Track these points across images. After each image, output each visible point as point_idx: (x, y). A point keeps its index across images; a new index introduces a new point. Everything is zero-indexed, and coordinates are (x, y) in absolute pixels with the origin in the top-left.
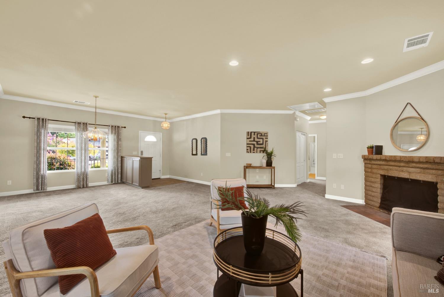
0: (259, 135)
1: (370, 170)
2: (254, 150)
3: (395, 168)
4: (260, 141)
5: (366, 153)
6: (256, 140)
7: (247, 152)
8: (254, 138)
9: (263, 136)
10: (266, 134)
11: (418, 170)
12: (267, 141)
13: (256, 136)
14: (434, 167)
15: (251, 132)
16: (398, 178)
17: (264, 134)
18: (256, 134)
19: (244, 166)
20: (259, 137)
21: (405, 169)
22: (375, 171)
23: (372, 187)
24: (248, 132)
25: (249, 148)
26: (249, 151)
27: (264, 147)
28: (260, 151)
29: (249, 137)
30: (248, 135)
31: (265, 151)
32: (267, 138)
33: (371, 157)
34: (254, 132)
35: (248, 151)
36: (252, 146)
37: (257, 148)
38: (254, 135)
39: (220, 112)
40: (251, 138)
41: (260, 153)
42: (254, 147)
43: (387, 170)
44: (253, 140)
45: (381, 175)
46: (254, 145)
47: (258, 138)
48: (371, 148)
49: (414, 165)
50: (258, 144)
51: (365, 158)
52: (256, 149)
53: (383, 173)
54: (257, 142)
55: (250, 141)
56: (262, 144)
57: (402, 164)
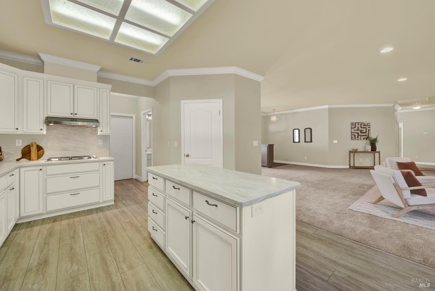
0: (362, 125)
2: (358, 137)
4: (363, 130)
6: (360, 129)
8: (358, 128)
9: (366, 126)
10: (369, 124)
12: (370, 130)
13: (359, 126)
15: (355, 123)
17: (367, 124)
18: (360, 124)
19: (350, 151)
20: (362, 126)
24: (353, 123)
25: (353, 136)
26: (354, 138)
27: (368, 134)
28: (364, 138)
29: (354, 127)
30: (353, 126)
31: (368, 138)
32: (370, 128)
34: (358, 123)
35: (352, 138)
36: (356, 135)
37: (361, 136)
38: (358, 125)
39: (328, 107)
40: (355, 127)
41: (364, 140)
42: (358, 135)
44: (357, 129)
46: (358, 133)
47: (361, 128)
50: (361, 133)
52: (359, 137)
54: (361, 131)
55: (354, 130)
56: (366, 132)
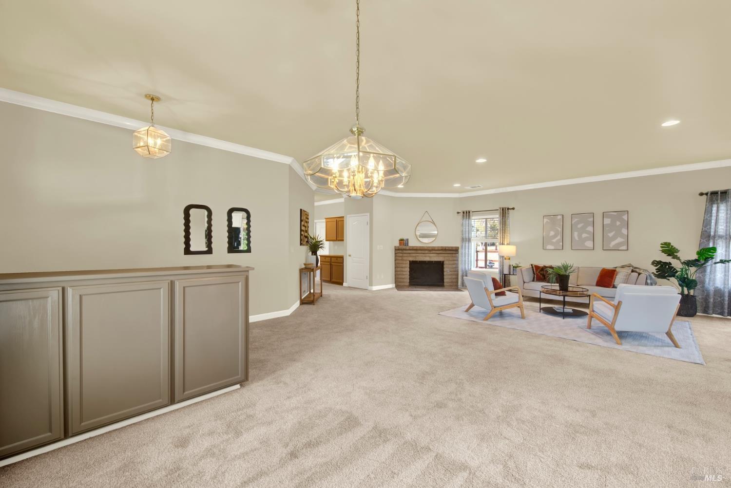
1: (400, 258)
3: (421, 255)
5: (397, 244)
7: (301, 244)
11: (435, 255)
14: (444, 252)
16: (419, 261)
19: (300, 270)
21: (427, 255)
22: (404, 258)
23: (403, 271)
24: (301, 211)
29: (302, 218)
30: (302, 216)
33: (401, 247)
43: (415, 257)
45: (410, 261)
48: (401, 240)
49: (434, 252)
51: (397, 250)
53: (411, 259)
57: (427, 252)
